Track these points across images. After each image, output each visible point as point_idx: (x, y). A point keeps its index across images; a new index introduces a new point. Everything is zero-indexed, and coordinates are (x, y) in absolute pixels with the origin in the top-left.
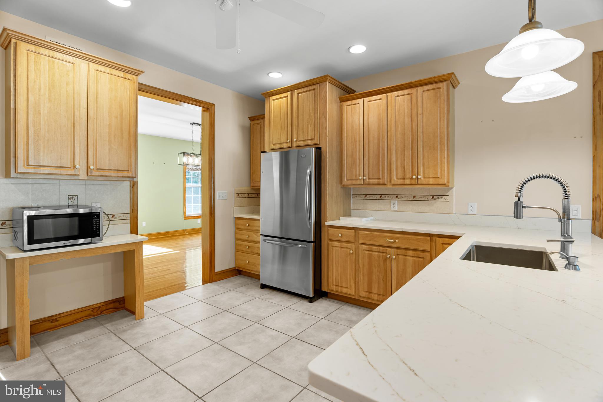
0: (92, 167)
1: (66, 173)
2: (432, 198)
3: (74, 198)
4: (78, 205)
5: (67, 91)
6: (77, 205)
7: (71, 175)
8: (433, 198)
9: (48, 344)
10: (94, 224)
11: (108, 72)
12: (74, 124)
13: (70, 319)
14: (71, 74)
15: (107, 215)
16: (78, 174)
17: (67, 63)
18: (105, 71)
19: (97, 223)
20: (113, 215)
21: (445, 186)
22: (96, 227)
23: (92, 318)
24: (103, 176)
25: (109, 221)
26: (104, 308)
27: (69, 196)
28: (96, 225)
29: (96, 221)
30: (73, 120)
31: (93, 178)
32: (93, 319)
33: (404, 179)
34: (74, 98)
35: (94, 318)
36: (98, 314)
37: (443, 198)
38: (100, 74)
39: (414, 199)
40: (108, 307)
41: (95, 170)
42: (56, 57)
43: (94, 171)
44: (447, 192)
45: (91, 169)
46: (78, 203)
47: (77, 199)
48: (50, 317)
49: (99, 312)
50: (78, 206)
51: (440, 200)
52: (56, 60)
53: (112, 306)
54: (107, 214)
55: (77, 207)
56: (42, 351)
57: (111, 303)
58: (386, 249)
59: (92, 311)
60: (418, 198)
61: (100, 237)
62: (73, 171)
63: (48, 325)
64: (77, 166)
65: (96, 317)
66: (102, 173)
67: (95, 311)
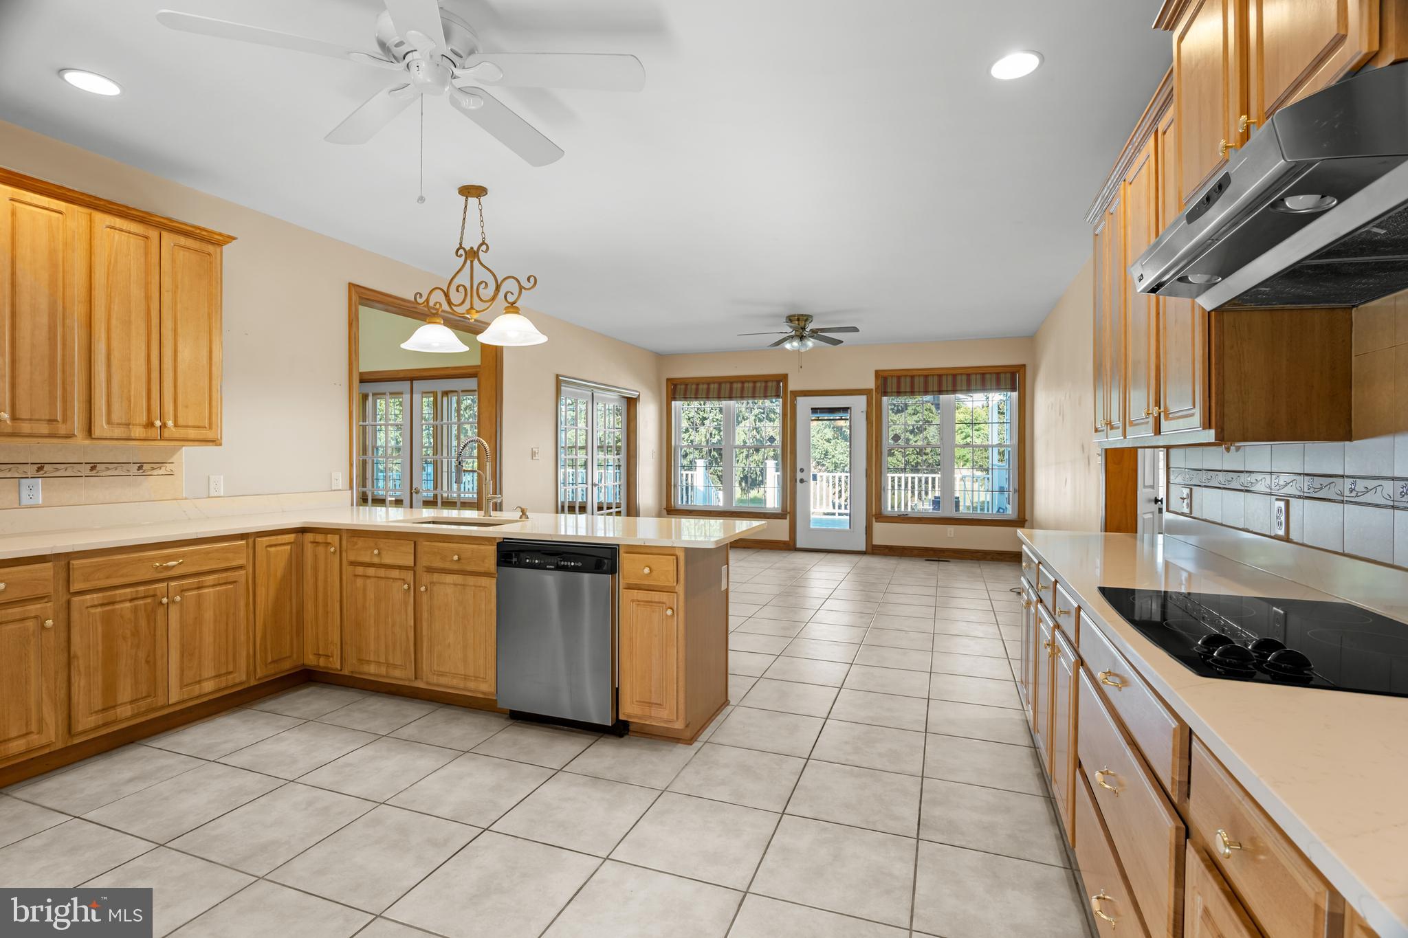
2: (138, 470)
8: (140, 468)
21: (214, 443)
33: (128, 425)
37: (163, 468)
39: (93, 473)
44: (171, 457)
51: (155, 472)
58: (154, 586)
60: (103, 471)
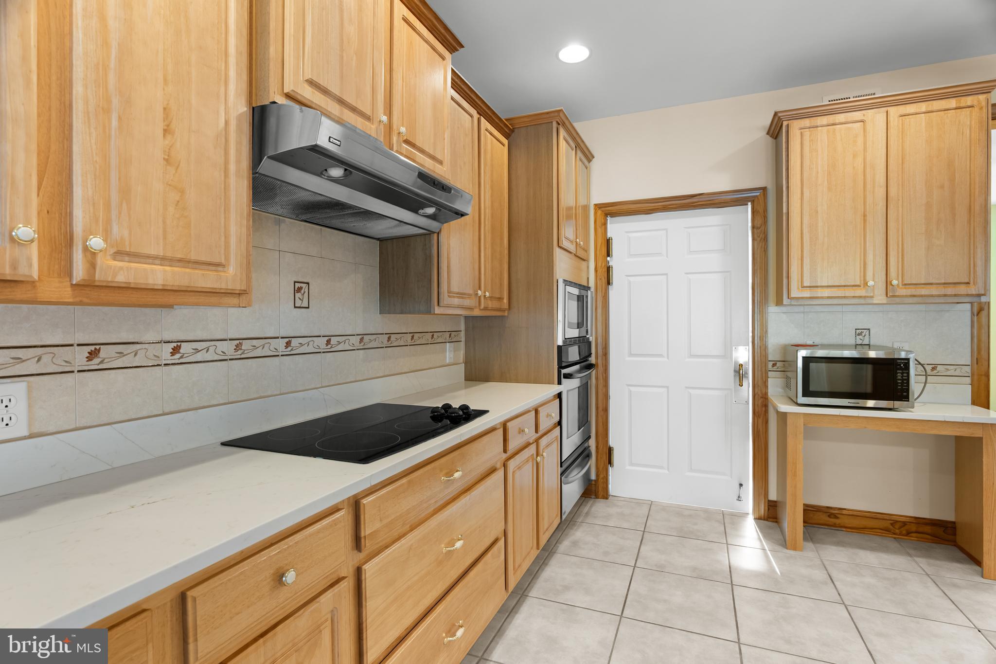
0: (895, 282)
1: (853, 295)
3: (864, 333)
4: (871, 344)
5: (854, 168)
6: (869, 345)
7: (860, 297)
9: (824, 546)
10: (900, 378)
11: (924, 110)
12: (865, 216)
13: (856, 522)
14: (860, 140)
15: (922, 365)
16: (872, 295)
17: (854, 124)
18: (918, 111)
19: (904, 378)
20: (934, 366)
22: (902, 383)
23: (891, 535)
24: (914, 296)
25: (926, 375)
26: (913, 528)
27: (857, 330)
28: (902, 380)
29: (902, 373)
30: (863, 210)
31: (897, 300)
32: (893, 539)
34: (865, 175)
35: (895, 538)
36: (901, 534)
38: (908, 120)
40: (921, 529)
41: (901, 286)
42: (837, 121)
43: (898, 289)
45: (893, 286)
46: (871, 340)
47: (869, 335)
48: (828, 507)
49: (904, 532)
50: (871, 347)
52: (838, 126)
53: (928, 529)
54: (922, 363)
55: (869, 348)
56: (817, 552)
57: (926, 524)
59: (892, 524)
61: (908, 401)
62: (864, 291)
63: (824, 518)
64: (871, 283)
65: (898, 538)
66: (913, 290)
67: (897, 526)
